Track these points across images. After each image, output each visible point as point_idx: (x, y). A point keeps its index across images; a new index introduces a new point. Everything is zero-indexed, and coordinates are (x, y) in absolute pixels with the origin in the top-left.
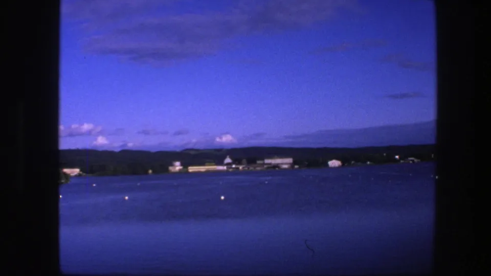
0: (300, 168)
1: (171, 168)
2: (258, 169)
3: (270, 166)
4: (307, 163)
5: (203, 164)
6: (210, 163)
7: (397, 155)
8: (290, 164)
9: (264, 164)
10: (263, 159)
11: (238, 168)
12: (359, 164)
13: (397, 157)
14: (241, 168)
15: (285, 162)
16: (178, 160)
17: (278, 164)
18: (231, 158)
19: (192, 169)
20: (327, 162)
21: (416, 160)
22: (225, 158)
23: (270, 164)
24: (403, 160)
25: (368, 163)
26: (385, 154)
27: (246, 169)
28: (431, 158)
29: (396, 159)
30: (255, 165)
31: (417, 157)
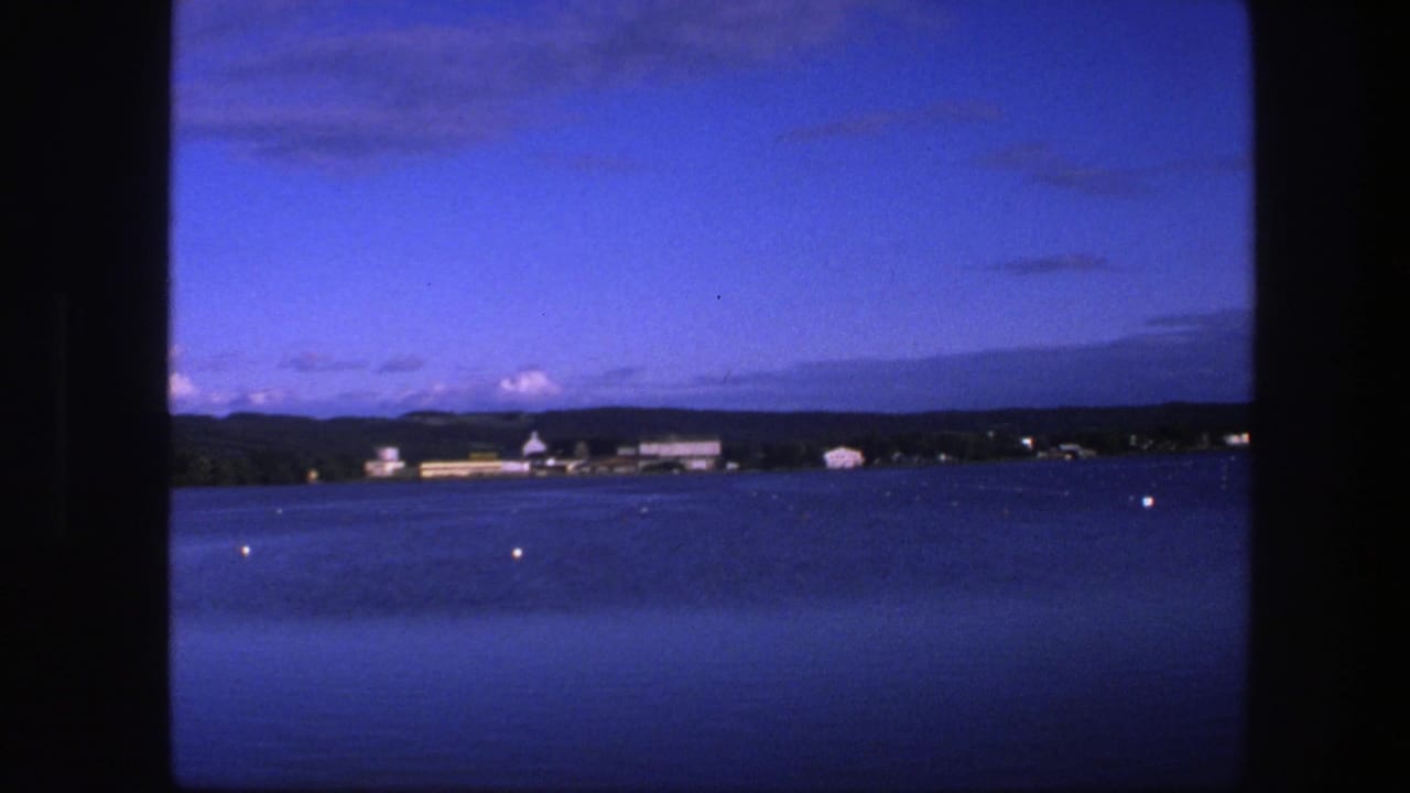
0: (741, 468)
1: (371, 466)
2: (621, 470)
3: (655, 462)
4: (761, 455)
5: (462, 456)
6: (484, 453)
7: (1026, 435)
8: (713, 457)
9: (638, 457)
10: (635, 444)
11: (563, 469)
12: (916, 459)
13: (1027, 441)
14: (571, 466)
15: (699, 453)
16: (389, 443)
17: (678, 458)
18: (542, 438)
19: (430, 469)
20: (822, 453)
21: (1082, 453)
22: (525, 438)
23: (654, 457)
24: (1043, 449)
25: (943, 457)
26: (991, 434)
27: (587, 470)
28: (1125, 446)
29: (1025, 447)
30: (612, 461)
31: (1087, 443)
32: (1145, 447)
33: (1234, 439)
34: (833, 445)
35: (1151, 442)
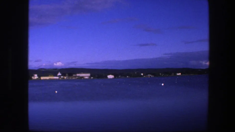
0: (93, 78)
1: (33, 77)
2: (74, 78)
3: (79, 77)
4: (97, 76)
5: (48, 76)
6: (51, 75)
8: (89, 76)
9: (76, 76)
10: (76, 74)
11: (64, 78)
12: (123, 77)
13: (142, 74)
14: (65, 78)
15: (86, 76)
16: (36, 74)
17: (83, 76)
18: (61, 73)
19: (42, 78)
20: (107, 76)
21: (152, 76)
22: (58, 73)
24: (145, 75)
25: (128, 77)
26: (136, 73)
27: (68, 78)
28: (159, 75)
29: (142, 75)
30: (72, 77)
31: (153, 74)
32: (163, 75)
33: (178, 74)
34: (109, 75)
35: (163, 74)
